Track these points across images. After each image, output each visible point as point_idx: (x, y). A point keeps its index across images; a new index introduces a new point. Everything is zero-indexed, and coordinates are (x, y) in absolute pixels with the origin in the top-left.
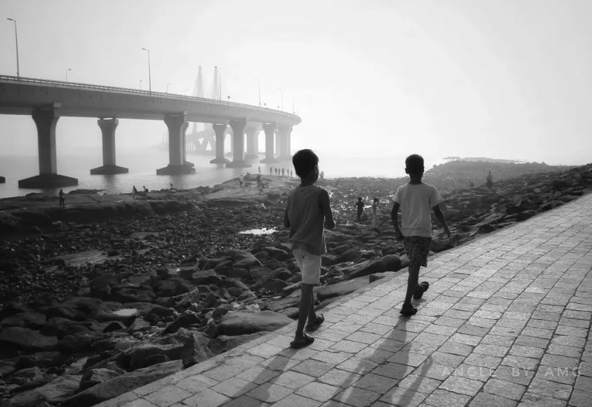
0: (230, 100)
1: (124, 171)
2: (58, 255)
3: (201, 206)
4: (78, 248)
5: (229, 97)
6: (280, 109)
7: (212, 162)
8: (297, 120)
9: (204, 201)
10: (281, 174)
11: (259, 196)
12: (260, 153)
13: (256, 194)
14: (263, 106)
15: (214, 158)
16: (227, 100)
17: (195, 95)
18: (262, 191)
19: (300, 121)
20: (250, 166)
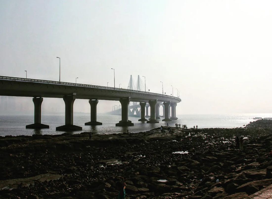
0: (150, 92)
1: (101, 124)
2: (100, 160)
3: (148, 141)
4: (107, 158)
5: (149, 90)
6: (172, 96)
7: (139, 120)
8: (179, 100)
9: (148, 139)
10: (179, 127)
11: (172, 137)
12: (160, 116)
13: (170, 136)
14: (164, 94)
15: (140, 118)
16: (148, 91)
17: (129, 89)
18: (172, 135)
19: (181, 101)
20: (158, 122)
